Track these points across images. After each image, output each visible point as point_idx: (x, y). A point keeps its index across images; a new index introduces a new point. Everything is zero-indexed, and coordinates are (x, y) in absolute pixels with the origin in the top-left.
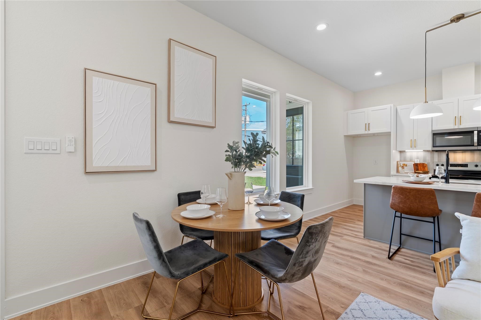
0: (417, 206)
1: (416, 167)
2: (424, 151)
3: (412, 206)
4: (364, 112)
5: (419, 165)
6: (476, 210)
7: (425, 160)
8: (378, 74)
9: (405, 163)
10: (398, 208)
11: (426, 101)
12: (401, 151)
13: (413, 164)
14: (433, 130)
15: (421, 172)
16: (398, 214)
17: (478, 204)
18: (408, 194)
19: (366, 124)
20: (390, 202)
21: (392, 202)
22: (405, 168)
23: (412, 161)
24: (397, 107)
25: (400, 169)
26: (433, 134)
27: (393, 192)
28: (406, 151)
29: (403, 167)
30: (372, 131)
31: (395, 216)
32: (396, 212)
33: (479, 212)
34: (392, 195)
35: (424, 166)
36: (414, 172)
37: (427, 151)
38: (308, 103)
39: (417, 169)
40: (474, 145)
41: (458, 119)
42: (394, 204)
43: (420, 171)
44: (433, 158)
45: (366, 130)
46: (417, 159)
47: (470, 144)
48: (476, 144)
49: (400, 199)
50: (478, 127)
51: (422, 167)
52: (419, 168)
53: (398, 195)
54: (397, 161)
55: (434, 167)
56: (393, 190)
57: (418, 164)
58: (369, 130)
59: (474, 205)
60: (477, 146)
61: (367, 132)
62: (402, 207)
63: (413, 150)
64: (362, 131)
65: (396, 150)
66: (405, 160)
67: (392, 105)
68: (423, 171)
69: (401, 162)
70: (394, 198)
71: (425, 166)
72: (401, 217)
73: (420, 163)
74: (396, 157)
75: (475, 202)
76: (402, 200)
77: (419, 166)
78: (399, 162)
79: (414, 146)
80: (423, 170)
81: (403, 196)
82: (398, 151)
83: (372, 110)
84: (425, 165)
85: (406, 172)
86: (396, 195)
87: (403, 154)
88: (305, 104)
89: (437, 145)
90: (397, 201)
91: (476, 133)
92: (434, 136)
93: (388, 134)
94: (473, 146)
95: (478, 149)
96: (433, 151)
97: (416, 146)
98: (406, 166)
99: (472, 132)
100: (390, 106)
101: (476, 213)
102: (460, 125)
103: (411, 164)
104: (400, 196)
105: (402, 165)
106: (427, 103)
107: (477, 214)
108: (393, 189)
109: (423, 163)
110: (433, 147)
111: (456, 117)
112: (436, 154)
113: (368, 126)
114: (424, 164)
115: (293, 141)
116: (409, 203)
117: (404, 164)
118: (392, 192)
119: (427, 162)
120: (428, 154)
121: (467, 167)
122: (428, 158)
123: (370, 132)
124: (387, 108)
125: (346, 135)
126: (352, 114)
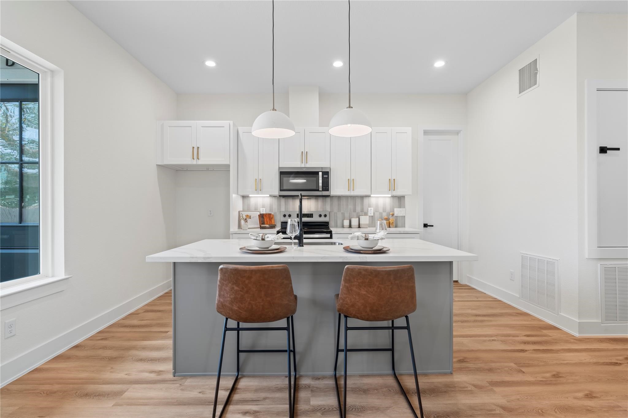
0: (262, 304)
1: (262, 219)
2: (270, 196)
3: (254, 306)
4: (191, 127)
5: (265, 216)
6: (345, 296)
7: (271, 208)
8: (210, 64)
9: (249, 213)
10: (231, 313)
11: (274, 108)
12: (244, 196)
13: (259, 215)
14: (280, 166)
15: (267, 226)
16: (232, 324)
17: (347, 285)
18: (247, 282)
19: (193, 148)
20: (216, 302)
21: (219, 301)
22: (249, 220)
23: (257, 210)
24: (239, 128)
25: (243, 222)
26: (280, 172)
27: (221, 278)
28: (250, 196)
29: (246, 220)
30: (204, 160)
31: (226, 329)
32: (227, 319)
33: (347, 299)
34: (219, 286)
35: (270, 217)
36: (259, 226)
37: (274, 196)
38: (52, 71)
39: (262, 223)
41: (305, 155)
42: (223, 306)
43: (266, 224)
44: (279, 206)
45: (193, 159)
46: (263, 208)
47: (315, 188)
48: (321, 189)
49: (233, 293)
50: (322, 168)
51: (268, 219)
52: (265, 220)
53: (230, 285)
54: (239, 211)
55: (281, 219)
56: (221, 276)
58: (198, 159)
59: (341, 287)
60: (322, 191)
61: (194, 162)
62: (236, 310)
63: (258, 194)
64: (187, 160)
65: (238, 194)
66: (249, 210)
67: (231, 122)
68: (269, 225)
69: (243, 213)
70: (222, 293)
71: (272, 218)
72: (238, 329)
73: (266, 214)
74: (237, 204)
75: (342, 282)
76: (237, 295)
78: (241, 212)
79: (259, 190)
80: (270, 223)
81: (238, 286)
82: (239, 196)
83: (203, 126)
84: (271, 215)
85: (249, 226)
86: (226, 284)
87: (246, 200)
88: (46, 72)
89: (285, 188)
90: (228, 299)
91: (320, 174)
92: (281, 175)
93: (226, 168)
94: (318, 190)
95: (323, 195)
96: (280, 196)
97: (261, 189)
98: (250, 218)
99: (317, 173)
100: (229, 124)
101: (344, 300)
102: (307, 163)
103: (255, 215)
104: (233, 288)
105: (244, 217)
106: (275, 111)
107: (345, 302)
108: (221, 273)
109: (270, 213)
110: (281, 190)
111: (302, 152)
112: (283, 200)
113: (196, 152)
115: (21, 164)
116: (249, 299)
117: (248, 215)
118: (219, 278)
119: (274, 211)
120: (275, 201)
121: (313, 217)
122: (275, 207)
123: (200, 162)
124: (224, 127)
125: (160, 163)
126: (169, 127)
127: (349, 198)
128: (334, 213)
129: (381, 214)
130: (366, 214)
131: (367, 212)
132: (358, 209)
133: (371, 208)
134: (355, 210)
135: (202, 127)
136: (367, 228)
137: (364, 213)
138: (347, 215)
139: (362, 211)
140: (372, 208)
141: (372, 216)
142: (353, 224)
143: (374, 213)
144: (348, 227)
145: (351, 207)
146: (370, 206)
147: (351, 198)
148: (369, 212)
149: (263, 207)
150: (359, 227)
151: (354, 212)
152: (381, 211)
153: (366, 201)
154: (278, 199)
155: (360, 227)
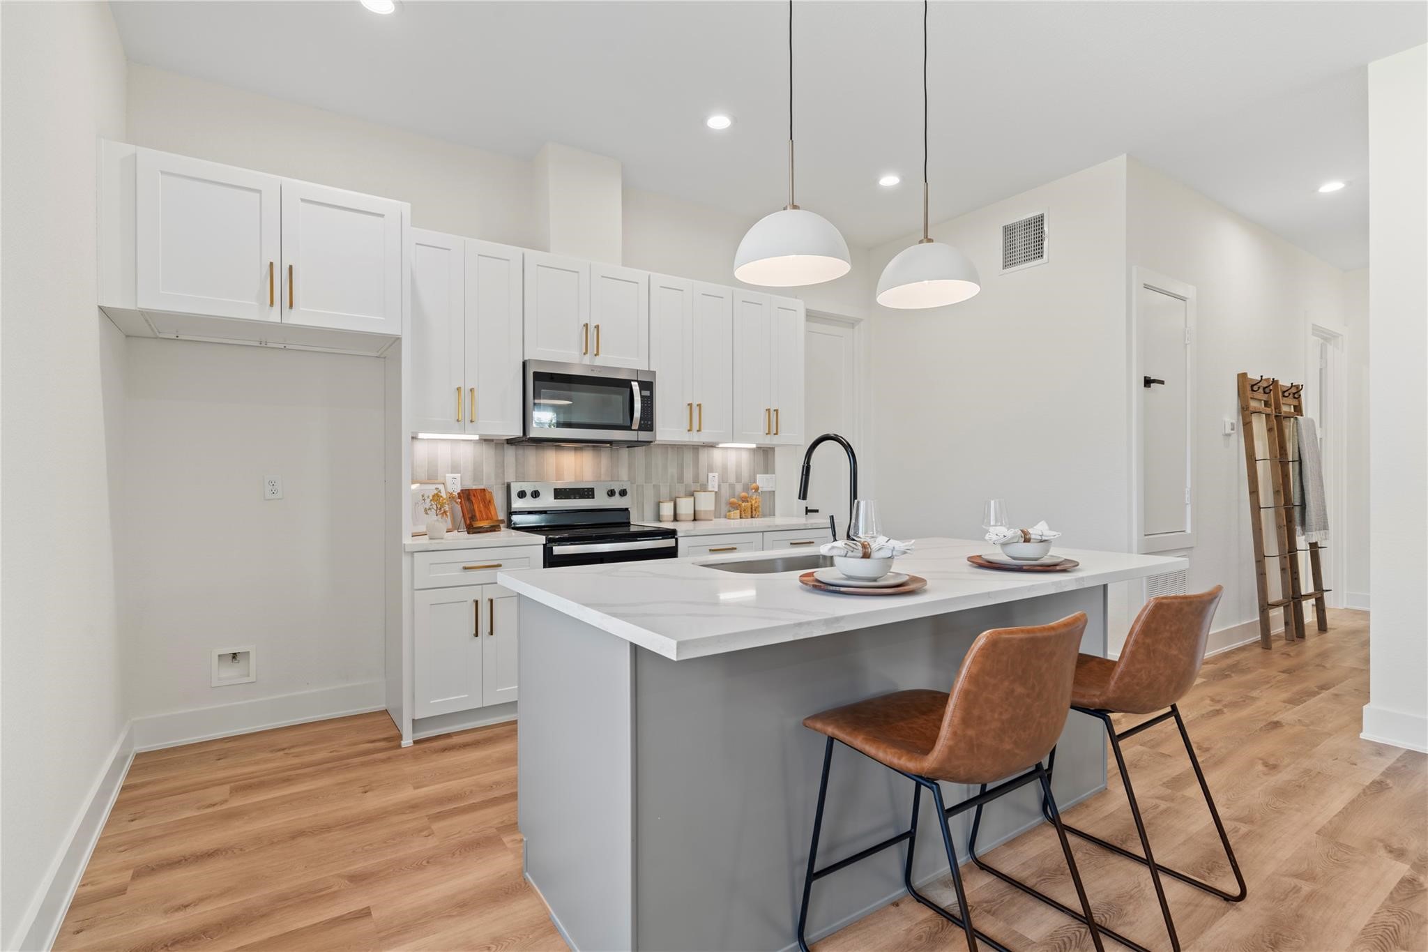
1: (467, 504)
4: (258, 191)
5: (474, 496)
7: (477, 473)
14: (529, 360)
15: (484, 524)
19: (271, 265)
35: (485, 498)
36: (465, 526)
39: (469, 515)
40: (633, 428)
41: (591, 335)
43: (482, 520)
44: (501, 467)
45: (271, 305)
46: (452, 473)
48: (634, 426)
50: (639, 370)
51: (482, 506)
52: (475, 507)
55: (513, 503)
57: (472, 494)
58: (290, 306)
67: (404, 207)
68: (488, 522)
71: (490, 502)
73: (473, 490)
77: (473, 499)
79: (468, 420)
80: (487, 515)
83: (305, 197)
84: (486, 494)
91: (637, 387)
92: (536, 382)
95: (639, 440)
99: (626, 384)
100: (398, 210)
102: (596, 355)
109: (481, 487)
111: (586, 325)
113: (282, 283)
114: (484, 490)
119: (485, 482)
120: (488, 453)
121: (593, 498)
122: (489, 469)
123: (295, 318)
124: (382, 216)
125: (116, 302)
126: (162, 172)
127: (670, 450)
128: (637, 485)
129: (732, 487)
130: (704, 488)
131: (705, 483)
132: (688, 476)
133: (714, 474)
134: (681, 479)
135: (303, 200)
136: (711, 520)
137: (699, 484)
138: (664, 491)
139: (696, 479)
140: (716, 474)
141: (716, 493)
142: (681, 511)
143: (719, 486)
144: (672, 518)
145: (673, 470)
146: (711, 469)
147: (672, 448)
148: (709, 481)
149: (455, 469)
150: (695, 520)
151: (680, 483)
152: (732, 479)
153: (704, 455)
154: (496, 448)
155: (696, 518)
